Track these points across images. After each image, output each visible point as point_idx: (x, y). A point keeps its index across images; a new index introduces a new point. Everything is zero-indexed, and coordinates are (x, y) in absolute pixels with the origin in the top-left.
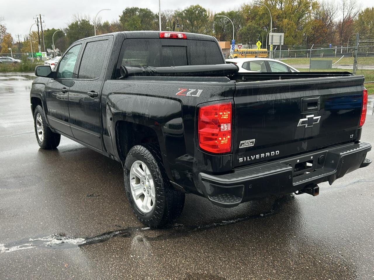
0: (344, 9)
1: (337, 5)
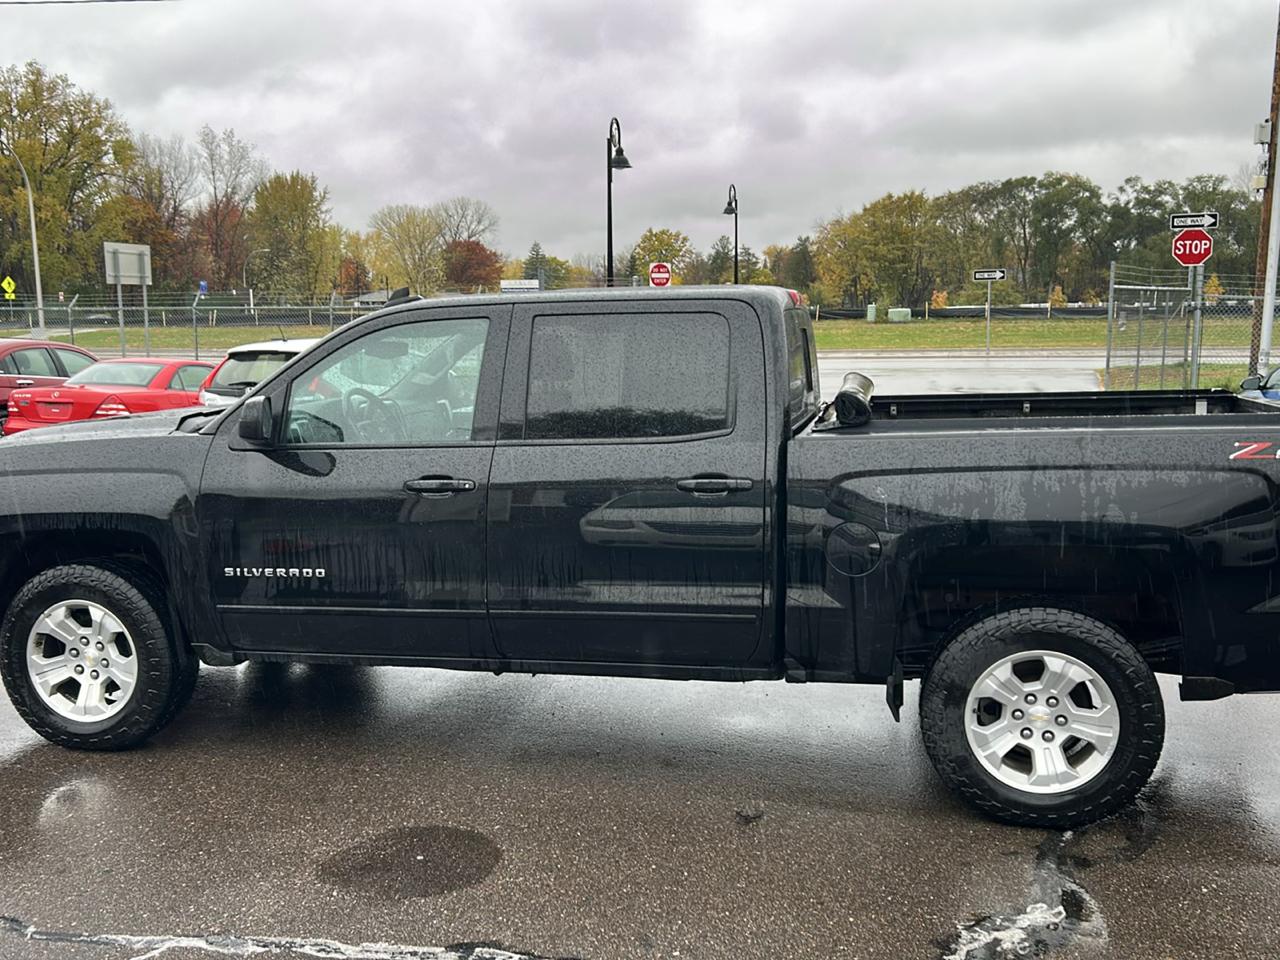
0: (213, 173)
1: (191, 159)
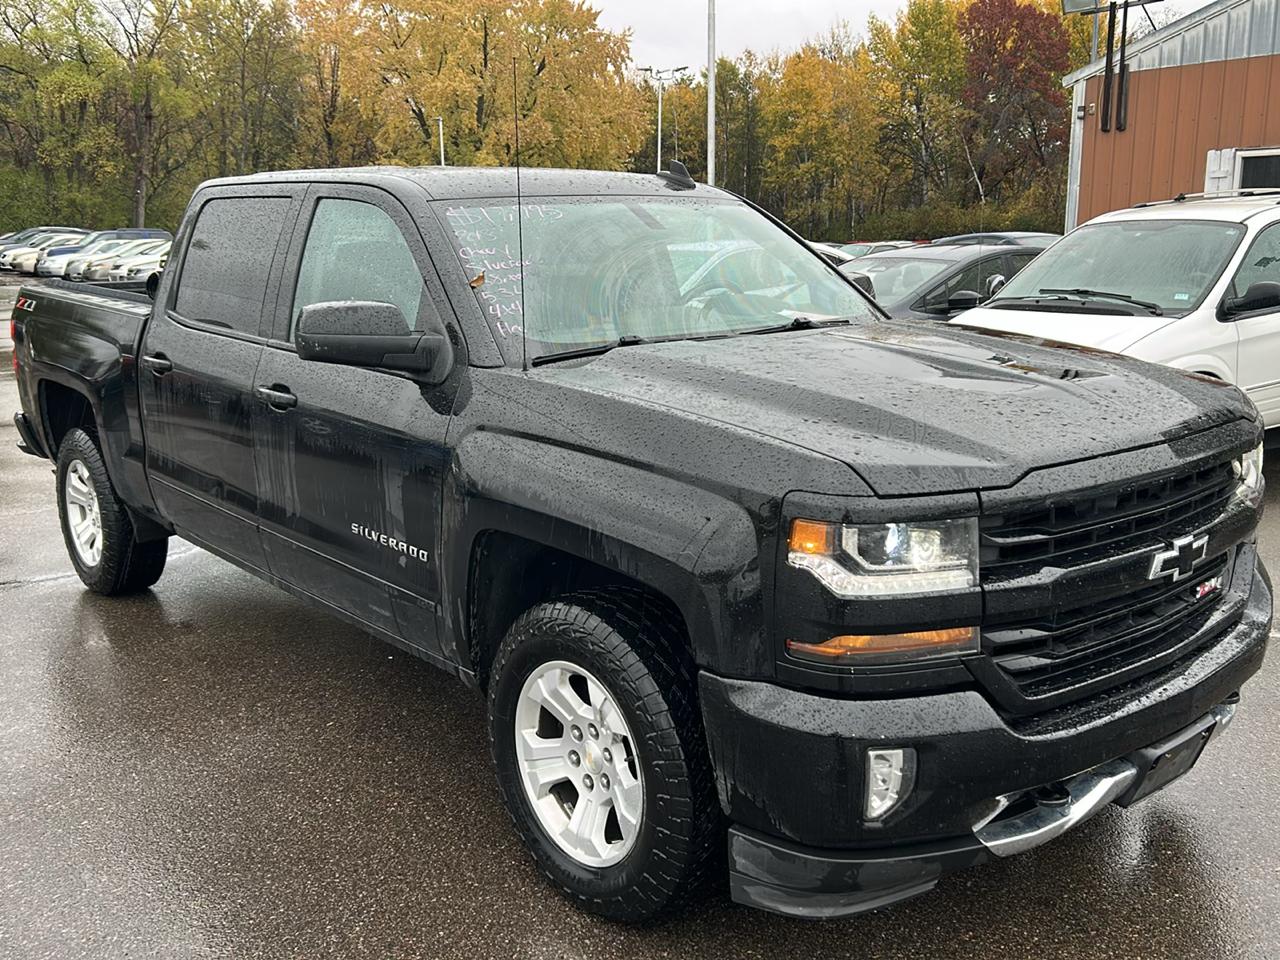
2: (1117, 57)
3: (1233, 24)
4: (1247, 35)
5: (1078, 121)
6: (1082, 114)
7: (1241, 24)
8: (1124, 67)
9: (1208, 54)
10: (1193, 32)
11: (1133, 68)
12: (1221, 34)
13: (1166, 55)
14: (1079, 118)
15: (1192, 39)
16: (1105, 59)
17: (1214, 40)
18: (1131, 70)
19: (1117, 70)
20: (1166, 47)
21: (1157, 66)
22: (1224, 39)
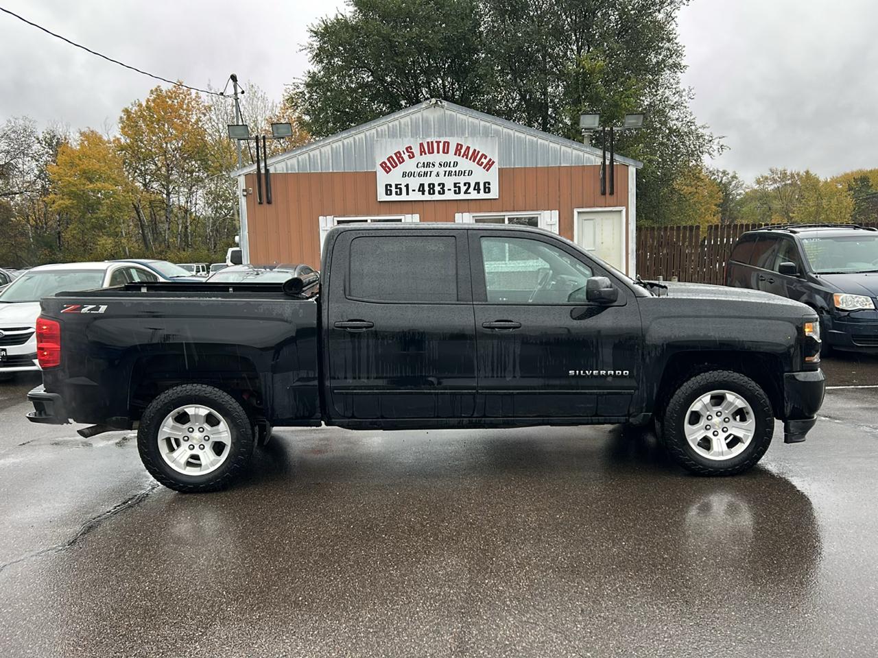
2: (262, 165)
3: (323, 155)
4: (331, 161)
5: (243, 197)
6: (245, 193)
7: (327, 155)
8: (267, 170)
9: (312, 168)
10: (303, 156)
11: (272, 170)
12: (317, 160)
13: (289, 166)
14: (244, 196)
15: (302, 159)
16: (256, 164)
17: (314, 163)
18: (271, 172)
19: (263, 171)
20: (289, 162)
21: (285, 172)
22: (319, 161)
